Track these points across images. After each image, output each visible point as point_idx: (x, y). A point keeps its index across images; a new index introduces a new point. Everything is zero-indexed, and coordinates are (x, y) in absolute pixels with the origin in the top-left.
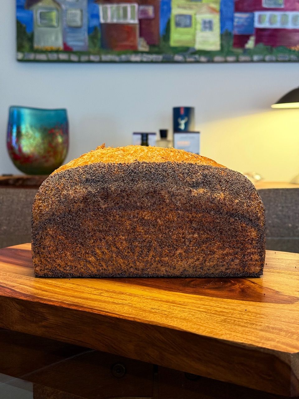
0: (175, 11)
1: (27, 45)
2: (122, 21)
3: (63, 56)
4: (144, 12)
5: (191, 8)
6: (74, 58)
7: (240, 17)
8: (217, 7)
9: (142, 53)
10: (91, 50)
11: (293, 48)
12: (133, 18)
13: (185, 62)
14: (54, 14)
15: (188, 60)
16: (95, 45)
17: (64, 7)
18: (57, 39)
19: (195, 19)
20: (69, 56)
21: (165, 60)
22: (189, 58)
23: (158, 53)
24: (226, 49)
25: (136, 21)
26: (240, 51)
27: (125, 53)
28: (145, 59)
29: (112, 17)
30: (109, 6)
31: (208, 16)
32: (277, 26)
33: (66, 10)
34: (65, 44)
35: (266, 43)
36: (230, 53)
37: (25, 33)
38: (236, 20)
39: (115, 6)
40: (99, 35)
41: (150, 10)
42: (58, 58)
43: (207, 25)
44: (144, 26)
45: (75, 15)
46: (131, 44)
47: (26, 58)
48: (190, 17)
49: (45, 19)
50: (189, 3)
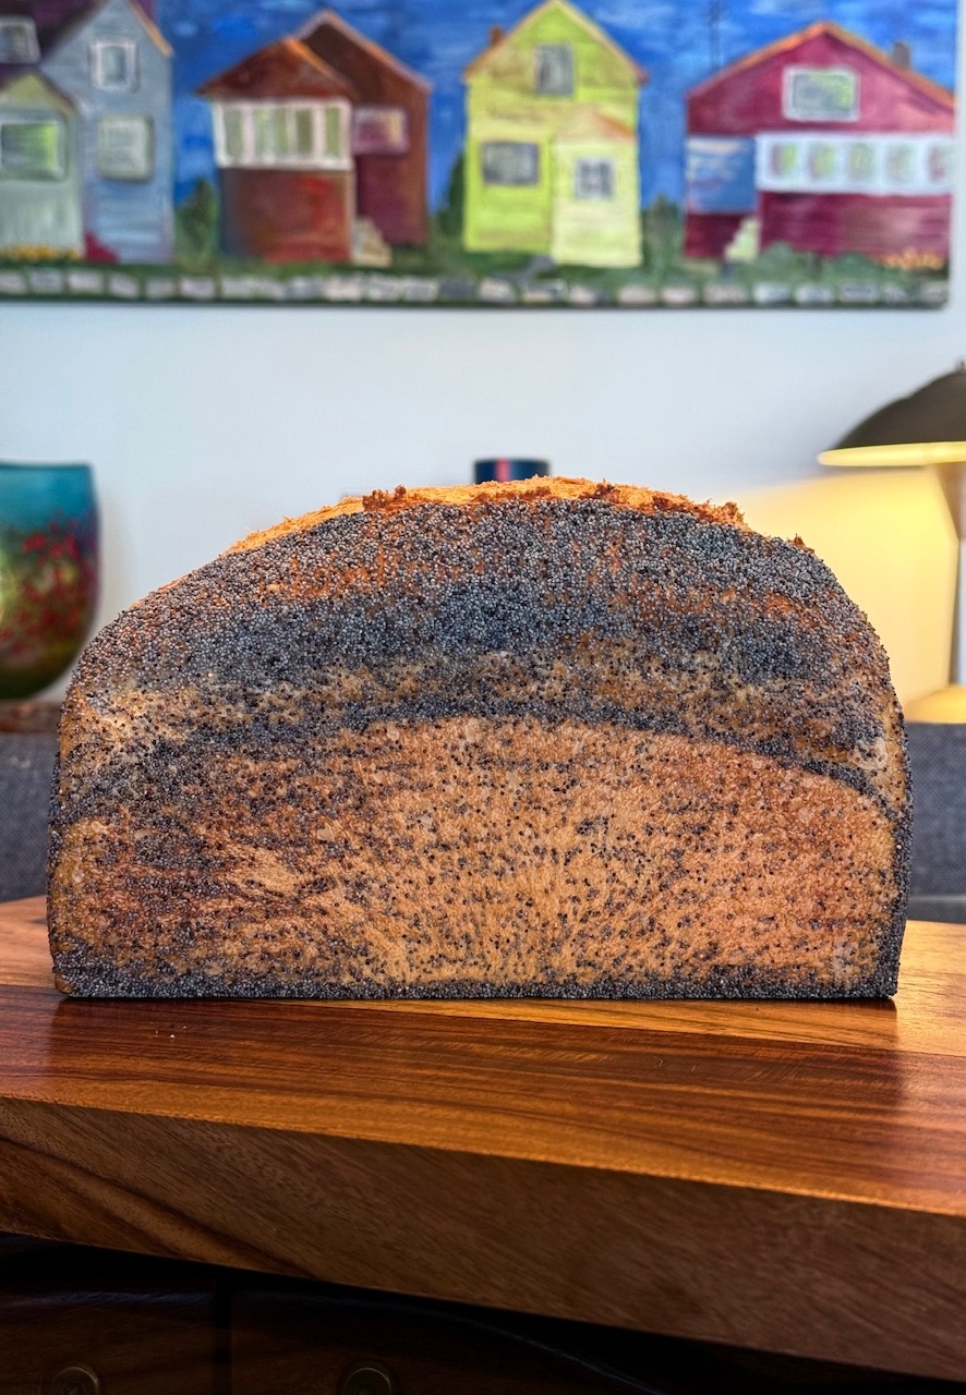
0: (482, 129)
2: (293, 161)
3: (81, 281)
4: (370, 131)
5: (535, 118)
6: (123, 286)
7: (709, 153)
8: (627, 115)
9: (368, 271)
10: (184, 259)
11: (891, 261)
12: (332, 149)
13: (519, 305)
14: (51, 133)
15: (531, 296)
16: (197, 242)
17: (86, 108)
18: (60, 219)
19: (553, 159)
20: (106, 282)
21: (446, 297)
22: (531, 291)
23: (421, 273)
24: (659, 263)
25: (344, 163)
26: (709, 268)
27: (306, 272)
28: (376, 294)
29: (260, 147)
30: (246, 108)
31: (596, 149)
32: (837, 183)
33: (96, 120)
34: (90, 240)
35: (800, 243)
36: (672, 275)
38: (693, 162)
39: (268, 108)
40: (214, 209)
41: (394, 124)
42: (66, 286)
43: (595, 180)
44: (371, 179)
45: (127, 138)
46: (329, 241)
48: (534, 151)
49: (17, 150)
50: (529, 101)
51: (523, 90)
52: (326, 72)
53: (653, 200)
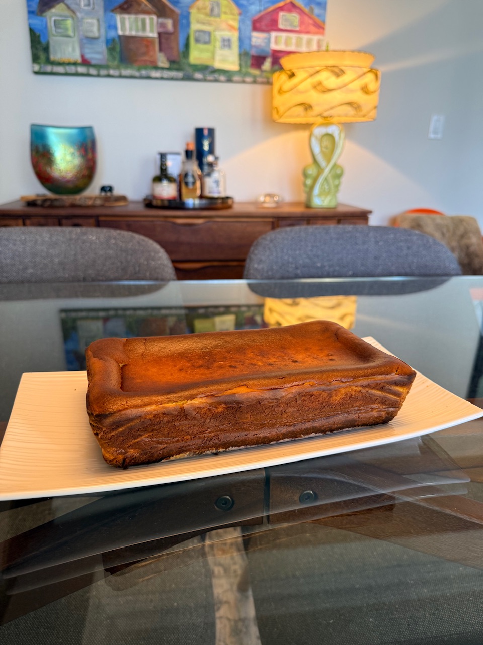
0: (195, 26)
1: (42, 56)
2: (140, 34)
3: (81, 69)
4: (162, 25)
5: (210, 24)
6: (93, 71)
7: (258, 39)
8: (236, 24)
9: (163, 69)
10: (110, 63)
12: (152, 31)
13: (205, 80)
14: (69, 23)
16: (114, 58)
17: (79, 15)
18: (74, 49)
19: (215, 37)
20: (88, 70)
21: (185, 78)
22: (209, 77)
23: (178, 70)
24: (244, 70)
25: (155, 35)
26: (256, 72)
27: (146, 68)
28: (165, 76)
29: (131, 29)
30: (126, 16)
31: (227, 34)
32: (292, 48)
33: (82, 18)
34: (82, 56)
36: (247, 74)
37: (39, 42)
38: (254, 40)
39: (133, 17)
40: (118, 49)
41: (169, 23)
42: (77, 71)
43: (226, 43)
44: (163, 41)
45: (92, 25)
46: (151, 59)
47: (42, 70)
48: (209, 34)
49: (60, 28)
50: (208, 18)
51: (206, 15)
52: (149, 6)
53: (243, 50)
